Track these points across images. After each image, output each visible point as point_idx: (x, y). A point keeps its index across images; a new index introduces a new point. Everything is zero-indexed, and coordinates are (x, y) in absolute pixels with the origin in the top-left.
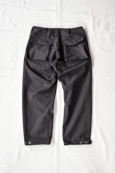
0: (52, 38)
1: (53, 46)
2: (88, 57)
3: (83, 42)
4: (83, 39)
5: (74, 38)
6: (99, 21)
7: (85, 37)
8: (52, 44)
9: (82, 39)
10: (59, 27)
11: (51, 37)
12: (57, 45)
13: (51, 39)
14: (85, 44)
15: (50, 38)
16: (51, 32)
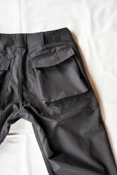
0: (8, 56)
1: (10, 74)
2: (87, 90)
3: (73, 59)
4: (73, 53)
5: (55, 51)
6: (102, 15)
7: (76, 49)
8: (6, 69)
9: (71, 53)
10: (24, 32)
11: (7, 54)
12: (18, 73)
13: (7, 58)
14: (79, 63)
15: (5, 56)
16: (7, 42)
